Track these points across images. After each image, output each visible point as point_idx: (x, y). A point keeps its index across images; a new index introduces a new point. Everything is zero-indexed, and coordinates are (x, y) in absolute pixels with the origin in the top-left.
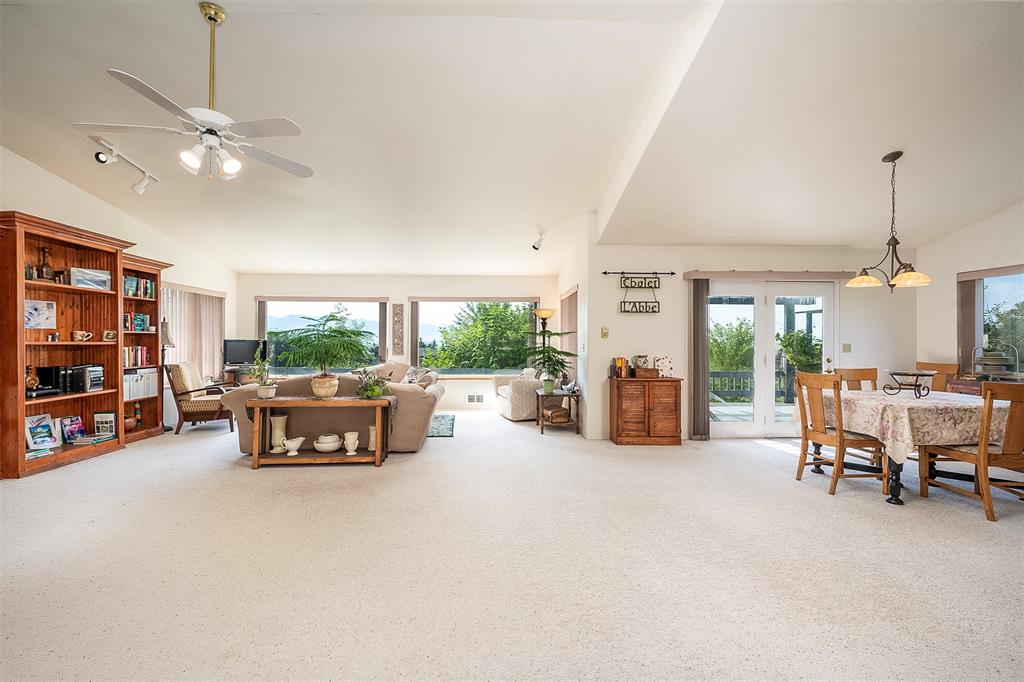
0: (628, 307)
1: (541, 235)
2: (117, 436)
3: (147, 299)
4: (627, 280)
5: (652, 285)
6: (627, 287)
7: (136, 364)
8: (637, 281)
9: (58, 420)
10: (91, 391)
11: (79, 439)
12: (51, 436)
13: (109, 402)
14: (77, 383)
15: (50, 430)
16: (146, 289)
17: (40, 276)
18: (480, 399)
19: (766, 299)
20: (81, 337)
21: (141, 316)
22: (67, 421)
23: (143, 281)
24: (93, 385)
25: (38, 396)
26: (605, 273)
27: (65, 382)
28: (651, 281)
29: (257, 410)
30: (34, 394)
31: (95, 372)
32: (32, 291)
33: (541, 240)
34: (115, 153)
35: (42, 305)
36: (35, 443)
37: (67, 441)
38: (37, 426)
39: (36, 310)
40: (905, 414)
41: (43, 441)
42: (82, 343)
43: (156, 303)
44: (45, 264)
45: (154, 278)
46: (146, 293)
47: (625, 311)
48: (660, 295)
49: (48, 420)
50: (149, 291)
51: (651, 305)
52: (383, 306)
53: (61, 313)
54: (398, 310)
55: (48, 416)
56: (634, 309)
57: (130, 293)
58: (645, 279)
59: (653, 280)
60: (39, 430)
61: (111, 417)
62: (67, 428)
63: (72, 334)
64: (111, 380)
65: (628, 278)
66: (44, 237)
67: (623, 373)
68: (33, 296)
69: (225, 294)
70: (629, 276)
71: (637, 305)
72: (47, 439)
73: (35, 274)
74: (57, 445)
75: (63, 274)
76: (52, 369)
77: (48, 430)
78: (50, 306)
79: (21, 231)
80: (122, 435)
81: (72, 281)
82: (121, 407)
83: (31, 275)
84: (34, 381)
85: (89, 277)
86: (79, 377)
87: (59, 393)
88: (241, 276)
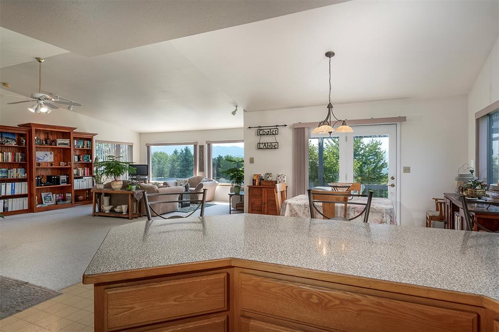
0: (262, 146)
1: (236, 107)
2: (71, 202)
3: (88, 149)
4: (261, 131)
5: (274, 133)
6: (261, 135)
7: (84, 175)
8: (266, 131)
9: (54, 195)
10: (62, 185)
11: (61, 203)
12: (51, 200)
13: (68, 189)
14: (57, 181)
16: (87, 144)
17: (46, 143)
19: (346, 139)
20: (62, 164)
21: (87, 156)
22: (58, 196)
23: (85, 142)
24: (62, 183)
25: (44, 186)
26: (250, 128)
27: (54, 181)
28: (273, 131)
29: (94, 193)
31: (63, 178)
32: (45, 148)
33: (236, 110)
35: (48, 153)
36: (45, 202)
37: (57, 202)
38: (47, 196)
39: (46, 155)
41: (48, 202)
42: (62, 167)
43: (91, 150)
44: (48, 139)
45: (90, 140)
46: (87, 146)
47: (260, 148)
48: (278, 138)
49: (51, 195)
50: (89, 146)
51: (274, 144)
52: (195, 146)
53: (55, 156)
54: (202, 147)
55: (51, 193)
56: (265, 147)
57: (80, 147)
58: (270, 129)
59: (275, 130)
60: (47, 198)
61: (70, 195)
62: (57, 198)
63: (60, 163)
64: (69, 181)
65: (261, 130)
67: (257, 183)
68: (45, 150)
69: (133, 143)
70: (262, 128)
71: (266, 144)
73: (44, 142)
74: (53, 203)
75: (54, 141)
76: (51, 176)
77: (50, 198)
78: (51, 153)
79: (33, 129)
80: (73, 202)
81: (57, 144)
82: (73, 192)
83: (43, 143)
84: (44, 180)
85: (63, 142)
86: (58, 179)
87: (52, 185)
88: (141, 135)
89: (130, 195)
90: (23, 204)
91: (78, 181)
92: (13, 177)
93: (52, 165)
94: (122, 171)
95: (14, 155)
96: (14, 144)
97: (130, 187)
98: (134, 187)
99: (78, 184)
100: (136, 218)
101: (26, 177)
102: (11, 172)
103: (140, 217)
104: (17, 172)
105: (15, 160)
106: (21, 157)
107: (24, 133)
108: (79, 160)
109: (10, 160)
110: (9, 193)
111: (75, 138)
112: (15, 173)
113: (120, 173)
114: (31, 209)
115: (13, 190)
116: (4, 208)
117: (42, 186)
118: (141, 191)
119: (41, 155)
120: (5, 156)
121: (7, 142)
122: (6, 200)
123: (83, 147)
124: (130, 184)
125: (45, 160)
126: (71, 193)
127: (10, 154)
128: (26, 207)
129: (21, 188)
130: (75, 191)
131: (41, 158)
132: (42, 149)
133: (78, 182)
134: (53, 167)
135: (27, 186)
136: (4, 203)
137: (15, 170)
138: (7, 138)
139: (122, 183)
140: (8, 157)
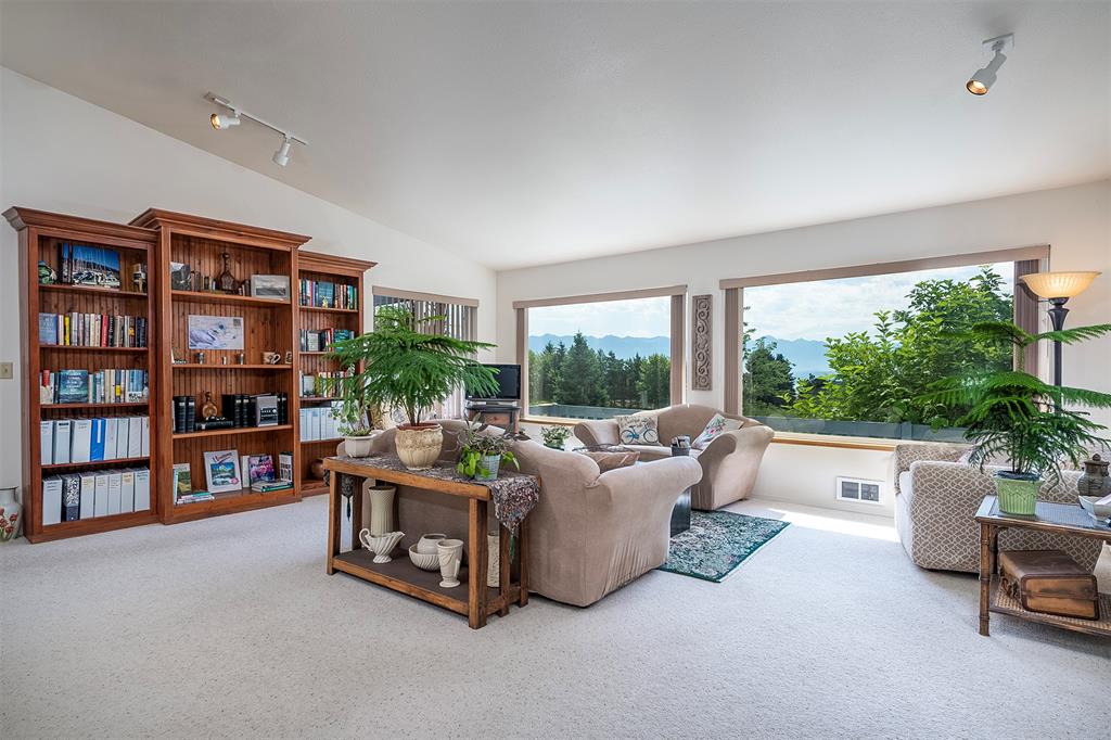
1: (998, 46)
2: (293, 485)
3: (348, 310)
9: (245, 459)
10: (263, 426)
11: (264, 485)
12: (233, 476)
13: (276, 443)
14: (250, 414)
15: (233, 469)
16: (346, 296)
17: (219, 287)
18: (870, 493)
21: (345, 333)
22: (256, 461)
23: (342, 288)
24: (265, 420)
25: (208, 429)
27: (240, 414)
29: (333, 473)
30: (204, 426)
31: (266, 403)
32: (218, 306)
34: (238, 113)
35: (228, 321)
36: (214, 483)
37: (252, 480)
38: (220, 464)
39: (222, 327)
41: (223, 482)
42: (269, 366)
43: (357, 314)
44: (227, 273)
45: (354, 282)
46: (346, 303)
49: (233, 458)
50: (351, 300)
52: (678, 301)
53: (249, 331)
54: (703, 304)
55: (233, 452)
57: (325, 303)
60: (221, 468)
61: (289, 460)
62: (254, 469)
63: (262, 356)
64: (285, 413)
66: (230, 243)
68: (218, 312)
69: (478, 301)
72: (228, 479)
73: (212, 285)
74: (238, 487)
75: (245, 284)
76: (234, 398)
77: (232, 471)
78: (236, 322)
79: (166, 232)
80: (298, 484)
81: (254, 292)
82: (297, 450)
83: (207, 287)
84: (211, 410)
85: (268, 285)
86: (252, 407)
87: (234, 427)
88: (501, 274)
89: (473, 504)
90: (133, 490)
91: (314, 415)
92: (103, 398)
93: (237, 359)
94: (442, 384)
95: (109, 324)
96: (109, 284)
97: (473, 463)
98: (493, 461)
99: (314, 425)
100: (499, 613)
101: (145, 400)
102: (95, 380)
103: (519, 604)
104: (118, 383)
105: (111, 341)
106: (131, 332)
107: (141, 246)
108: (322, 346)
109: (94, 341)
110: (82, 455)
111: (305, 274)
112: (112, 385)
113: (433, 390)
114: (159, 512)
115: (97, 447)
116: (64, 508)
117: (200, 429)
118: (521, 480)
119: (204, 327)
120: (74, 327)
121: (89, 278)
122: (70, 481)
123: (333, 306)
124: (474, 447)
125: (217, 344)
126: (290, 453)
127: (93, 320)
128: (144, 504)
129: (129, 437)
130: (304, 446)
131: (205, 337)
132: (208, 306)
133: (316, 419)
134: (242, 365)
135: (147, 432)
136: (64, 489)
137: (110, 374)
138: (88, 265)
139: (439, 436)
140: (85, 331)
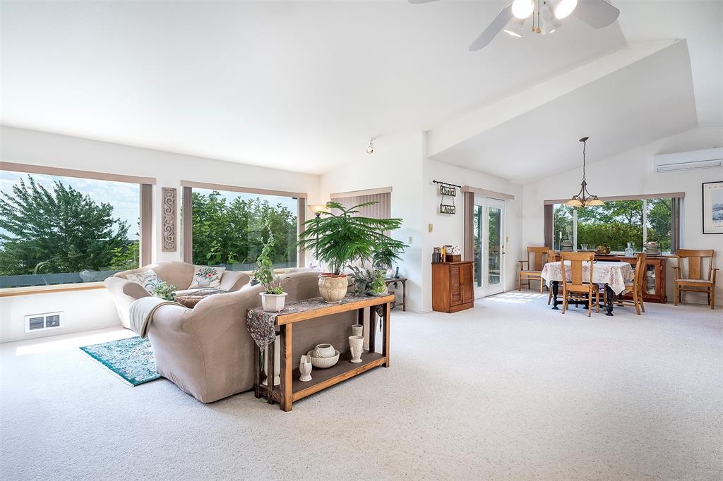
0: (443, 209)
5: (453, 194)
6: (443, 194)
8: (447, 190)
19: (486, 208)
26: (434, 181)
28: (452, 191)
40: (619, 271)
47: (442, 212)
48: (455, 201)
51: (452, 208)
52: (146, 190)
54: (169, 196)
56: (446, 211)
58: (450, 189)
65: (443, 187)
71: (447, 208)
